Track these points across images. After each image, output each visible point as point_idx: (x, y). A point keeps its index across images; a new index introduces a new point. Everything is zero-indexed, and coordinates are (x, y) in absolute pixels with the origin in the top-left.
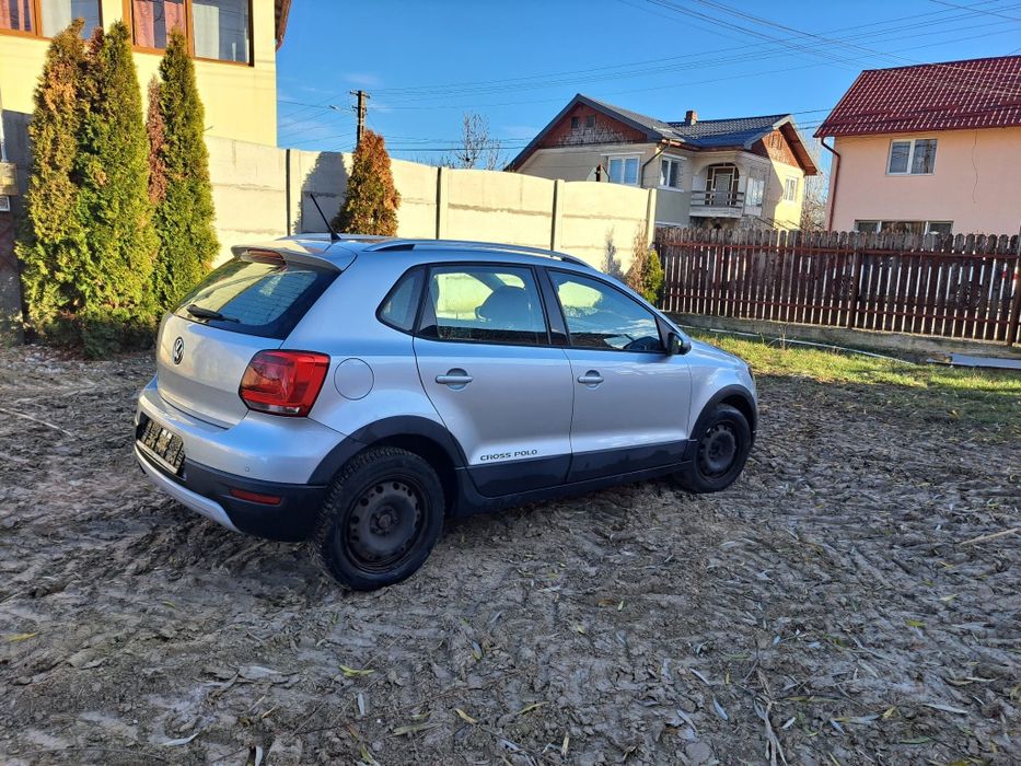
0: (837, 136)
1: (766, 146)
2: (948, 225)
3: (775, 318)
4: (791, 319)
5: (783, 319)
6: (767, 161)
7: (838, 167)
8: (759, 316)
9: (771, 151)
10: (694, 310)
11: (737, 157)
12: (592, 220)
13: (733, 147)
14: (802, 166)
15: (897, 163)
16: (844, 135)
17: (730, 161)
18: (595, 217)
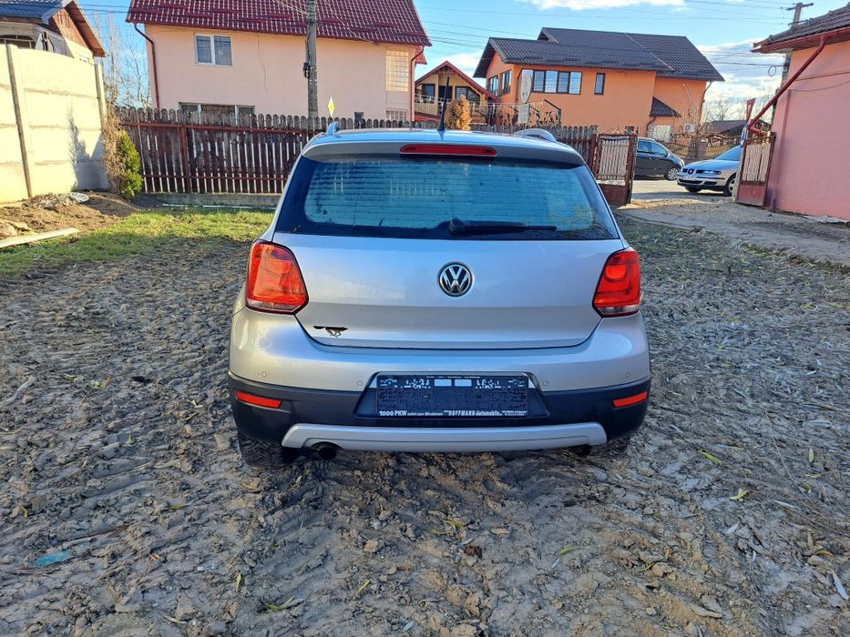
0: (147, 23)
1: (56, 22)
2: (251, 109)
3: (245, 191)
4: (259, 191)
5: (252, 191)
6: (60, 38)
7: (154, 53)
8: (231, 190)
9: (62, 27)
10: (165, 189)
11: (34, 30)
12: (51, 96)
13: (29, 20)
14: (90, 47)
15: (203, 56)
16: (153, 23)
17: (26, 33)
18: (53, 93)
